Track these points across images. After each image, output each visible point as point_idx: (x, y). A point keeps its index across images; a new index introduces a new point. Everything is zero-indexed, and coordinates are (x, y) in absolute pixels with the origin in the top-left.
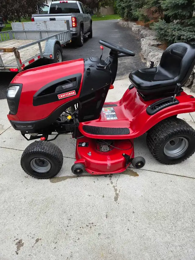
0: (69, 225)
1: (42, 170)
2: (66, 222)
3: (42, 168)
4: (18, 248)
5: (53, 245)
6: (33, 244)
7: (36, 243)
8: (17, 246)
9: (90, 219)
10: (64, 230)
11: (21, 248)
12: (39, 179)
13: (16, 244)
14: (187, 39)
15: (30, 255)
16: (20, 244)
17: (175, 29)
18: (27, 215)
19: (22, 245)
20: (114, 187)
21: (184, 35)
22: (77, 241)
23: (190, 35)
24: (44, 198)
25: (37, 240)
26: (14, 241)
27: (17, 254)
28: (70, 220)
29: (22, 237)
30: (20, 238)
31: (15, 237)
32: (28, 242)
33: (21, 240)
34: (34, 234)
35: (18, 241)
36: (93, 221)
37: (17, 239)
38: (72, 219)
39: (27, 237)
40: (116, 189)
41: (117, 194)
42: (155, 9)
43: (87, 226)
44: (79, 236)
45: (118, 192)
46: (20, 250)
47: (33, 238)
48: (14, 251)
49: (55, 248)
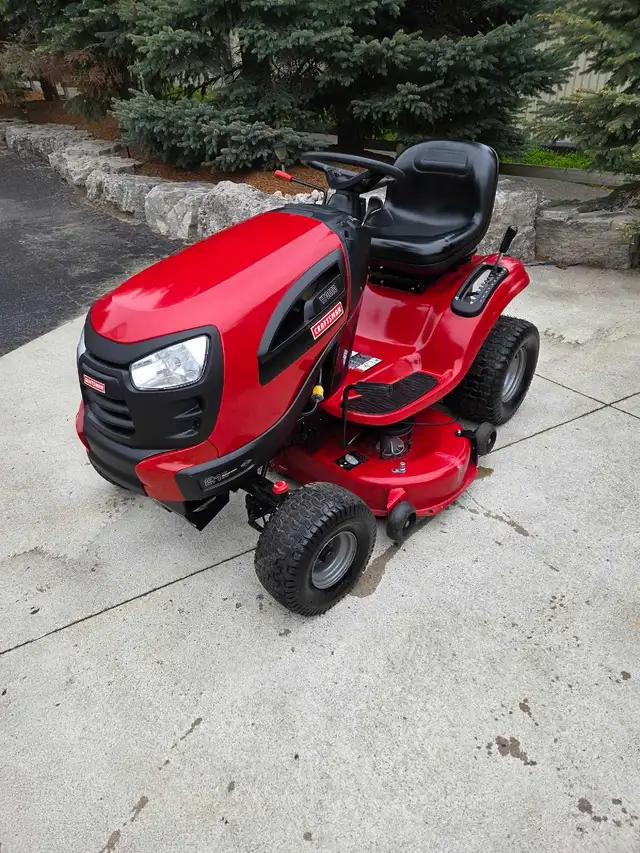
0: (528, 633)
1: (335, 573)
2: (514, 633)
3: (332, 569)
4: (522, 756)
5: (562, 686)
6: (529, 721)
7: (530, 714)
8: (509, 755)
9: (541, 594)
10: (535, 649)
11: (522, 748)
12: (324, 613)
13: (504, 754)
14: (249, 142)
15: (556, 740)
16: (508, 746)
17: (202, 115)
18: (429, 692)
19: (515, 742)
20: (488, 515)
21: (237, 133)
22: (579, 642)
23: (254, 130)
24: (404, 635)
25: (524, 707)
26: (490, 753)
27: (534, 763)
28: (513, 625)
29: (490, 733)
30: (491, 740)
31: (479, 748)
32: (516, 728)
33: (499, 739)
34: (503, 706)
35: (497, 746)
36: (548, 594)
37: (489, 746)
38: (515, 621)
39: (499, 724)
40: (497, 517)
41: (512, 524)
42: (82, 55)
43: (554, 608)
44: (570, 633)
45: (508, 520)
46: (525, 754)
47: (511, 713)
48: (523, 767)
49: (570, 686)
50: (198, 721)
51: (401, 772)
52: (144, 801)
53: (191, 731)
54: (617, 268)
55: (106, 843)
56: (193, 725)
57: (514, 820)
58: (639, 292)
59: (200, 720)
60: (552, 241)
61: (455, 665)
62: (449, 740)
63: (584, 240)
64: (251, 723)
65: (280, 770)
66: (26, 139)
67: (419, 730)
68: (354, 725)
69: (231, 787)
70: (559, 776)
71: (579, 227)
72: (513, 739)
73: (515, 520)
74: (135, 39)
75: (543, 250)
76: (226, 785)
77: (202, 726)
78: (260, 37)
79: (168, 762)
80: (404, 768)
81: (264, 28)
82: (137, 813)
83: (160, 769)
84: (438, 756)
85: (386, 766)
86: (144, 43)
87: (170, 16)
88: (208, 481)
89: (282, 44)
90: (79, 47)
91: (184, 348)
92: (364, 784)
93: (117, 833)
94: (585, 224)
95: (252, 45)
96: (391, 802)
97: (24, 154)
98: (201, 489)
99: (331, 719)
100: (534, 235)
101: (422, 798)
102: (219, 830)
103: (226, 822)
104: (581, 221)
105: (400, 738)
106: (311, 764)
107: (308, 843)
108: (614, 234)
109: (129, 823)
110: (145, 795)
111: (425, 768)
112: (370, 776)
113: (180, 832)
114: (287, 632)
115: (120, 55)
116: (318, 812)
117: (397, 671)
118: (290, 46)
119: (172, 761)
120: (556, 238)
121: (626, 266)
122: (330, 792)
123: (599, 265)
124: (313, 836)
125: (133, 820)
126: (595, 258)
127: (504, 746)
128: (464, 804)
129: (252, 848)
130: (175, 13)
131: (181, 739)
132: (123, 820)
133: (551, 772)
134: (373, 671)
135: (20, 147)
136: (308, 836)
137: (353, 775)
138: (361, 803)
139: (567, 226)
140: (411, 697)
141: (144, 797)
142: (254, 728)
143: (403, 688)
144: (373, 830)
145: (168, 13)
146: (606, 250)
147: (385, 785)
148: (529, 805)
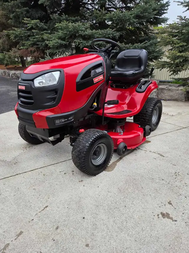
0: (168, 182)
2: (163, 182)
4: (171, 219)
5: (183, 197)
6: (172, 207)
7: (172, 205)
8: (166, 218)
9: (171, 172)
11: (171, 216)
13: (164, 218)
15: (183, 214)
24: (124, 182)
25: (170, 203)
26: (159, 217)
27: (176, 221)
28: (163, 180)
29: (158, 211)
30: (159, 213)
31: (154, 216)
32: (168, 209)
33: (161, 213)
34: (162, 203)
35: (161, 215)
36: (174, 171)
37: (158, 215)
38: (163, 179)
39: (161, 208)
40: (153, 152)
41: (159, 154)
42: (33, 49)
43: (176, 175)
44: (183, 182)
45: (157, 153)
46: (172, 218)
47: (165, 205)
48: (172, 222)
49: (186, 197)
50: (47, 207)
51: (125, 223)
52: (21, 233)
53: (43, 210)
54: (181, 101)
55: (3, 248)
56: (44, 208)
57: (171, 240)
58: (188, 106)
59: (47, 206)
60: (162, 94)
61: (143, 191)
62: (142, 213)
63: (171, 94)
64: (67, 207)
65: (77, 222)
66: (15, 73)
67: (131, 210)
68: (106, 208)
69: (57, 228)
70: (186, 225)
71: (169, 90)
72: (167, 213)
73: (160, 153)
74: (47, 42)
75: (160, 97)
76: (55, 227)
77: (48, 208)
78: (81, 43)
79: (33, 220)
80: (126, 222)
81: (82, 40)
82: (18, 237)
83: (30, 222)
84: (139, 218)
85: (119, 221)
86: (50, 43)
87: (57, 37)
88: (57, 122)
89: (87, 44)
90: (32, 47)
91: (52, 74)
92: (110, 227)
93: (8, 244)
94: (171, 89)
95: (79, 45)
96: (121, 233)
97: (14, 77)
98: (55, 124)
99: (98, 206)
100: (157, 92)
101: (133, 232)
102: (51, 243)
103: (54, 240)
104: (170, 88)
105: (123, 212)
106: (90, 221)
107: (87, 248)
108: (180, 92)
109: (14, 241)
110: (22, 231)
111: (134, 222)
112: (112, 224)
113: (35, 244)
114: (82, 181)
115: (43, 49)
116: (92, 237)
117: (122, 192)
118: (89, 45)
119: (34, 220)
120: (163, 93)
121: (184, 100)
122: (97, 230)
123: (176, 100)
124: (90, 245)
125: (15, 239)
126: (175, 98)
127: (164, 215)
128: (150, 234)
129: (64, 250)
130: (59, 36)
131: (39, 212)
132: (12, 239)
133: (183, 223)
134: (113, 192)
135: (13, 75)
136: (87, 245)
137: (106, 224)
138: (109, 234)
139: (166, 90)
140: (127, 200)
141: (21, 231)
142: (68, 209)
143: (124, 197)
144: (114, 243)
145: (57, 36)
146: (178, 96)
147: (118, 227)
148: (176, 235)
